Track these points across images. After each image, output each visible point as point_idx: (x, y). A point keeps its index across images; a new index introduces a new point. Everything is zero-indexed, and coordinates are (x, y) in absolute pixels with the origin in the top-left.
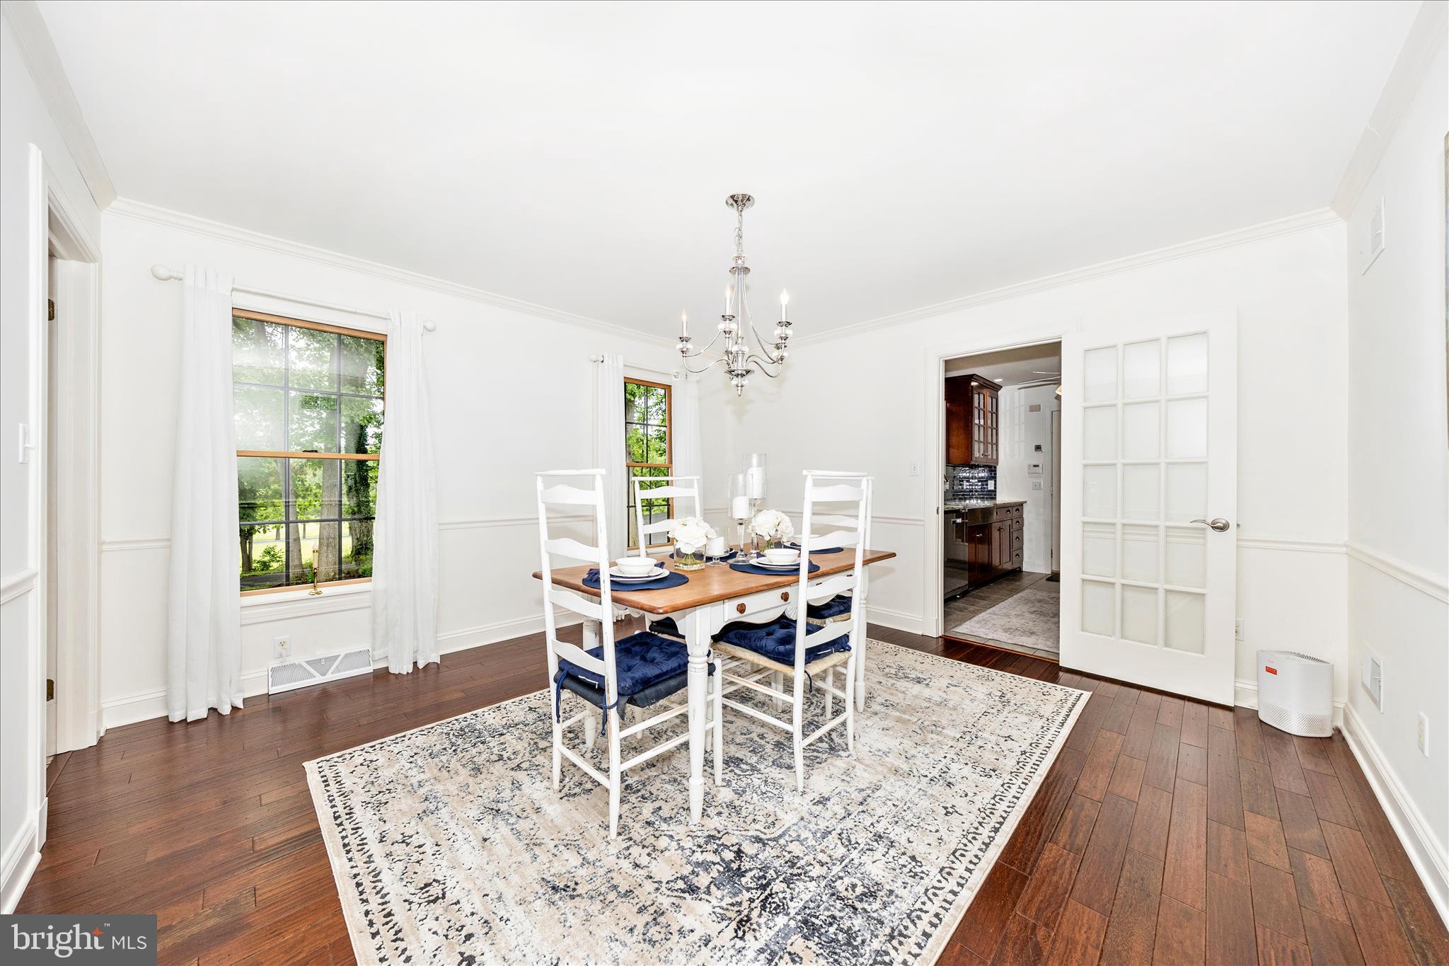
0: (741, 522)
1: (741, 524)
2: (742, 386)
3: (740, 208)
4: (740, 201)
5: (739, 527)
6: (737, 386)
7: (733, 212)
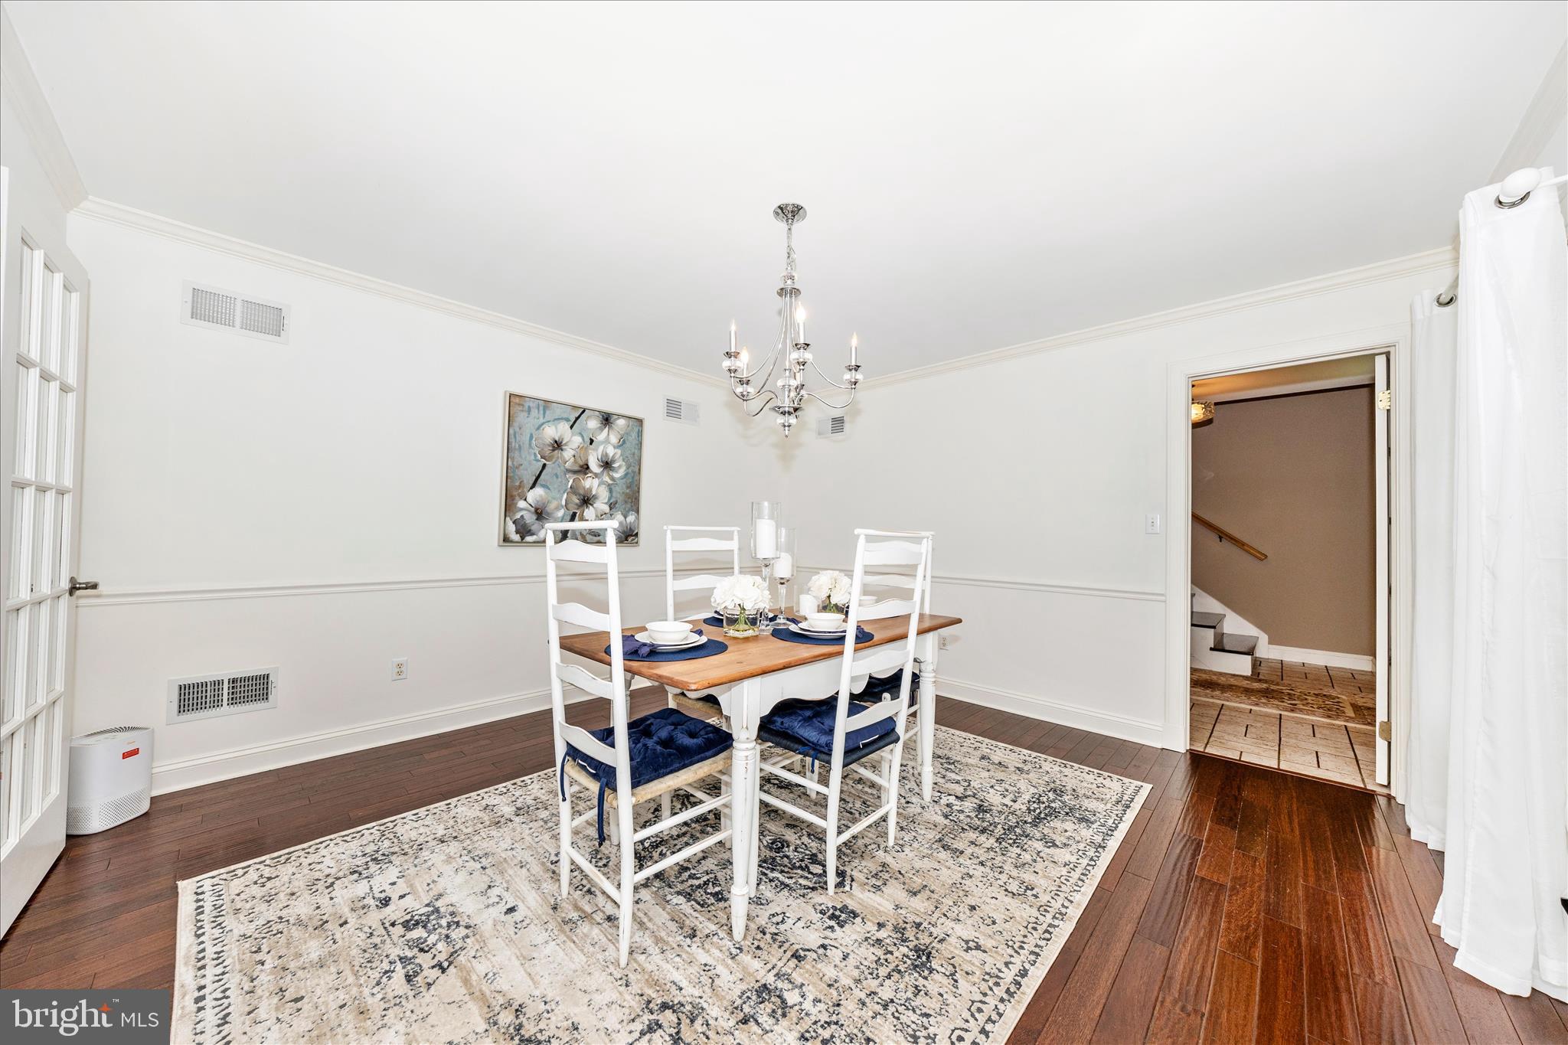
0: (782, 581)
1: (782, 584)
2: (789, 426)
3: (790, 221)
4: (790, 213)
5: (780, 586)
6: (785, 426)
7: (782, 226)
